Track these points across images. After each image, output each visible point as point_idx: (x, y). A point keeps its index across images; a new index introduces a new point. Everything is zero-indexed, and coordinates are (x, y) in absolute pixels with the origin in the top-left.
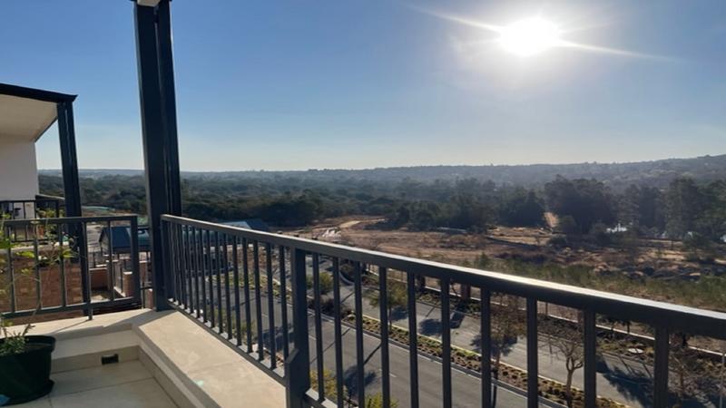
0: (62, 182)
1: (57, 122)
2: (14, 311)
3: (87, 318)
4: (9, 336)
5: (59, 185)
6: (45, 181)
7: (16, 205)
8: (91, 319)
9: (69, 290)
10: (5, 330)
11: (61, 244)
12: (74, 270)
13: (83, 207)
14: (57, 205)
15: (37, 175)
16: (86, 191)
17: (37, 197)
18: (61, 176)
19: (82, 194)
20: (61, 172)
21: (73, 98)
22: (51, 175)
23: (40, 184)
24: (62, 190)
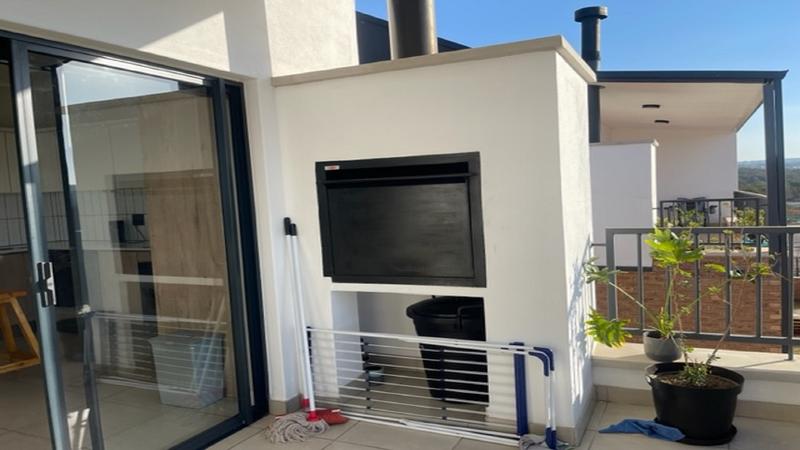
0: (765, 175)
1: (762, 106)
2: (698, 331)
3: (786, 356)
4: (689, 361)
5: (762, 179)
6: (746, 175)
7: (711, 204)
8: (791, 359)
9: (766, 305)
10: (686, 355)
11: (759, 250)
12: (773, 282)
13: (788, 203)
14: (757, 203)
15: (737, 168)
16: (793, 185)
17: (736, 194)
18: (764, 167)
19: (787, 186)
20: (765, 163)
21: (783, 74)
22: (752, 167)
23: (740, 177)
24: (764, 184)
